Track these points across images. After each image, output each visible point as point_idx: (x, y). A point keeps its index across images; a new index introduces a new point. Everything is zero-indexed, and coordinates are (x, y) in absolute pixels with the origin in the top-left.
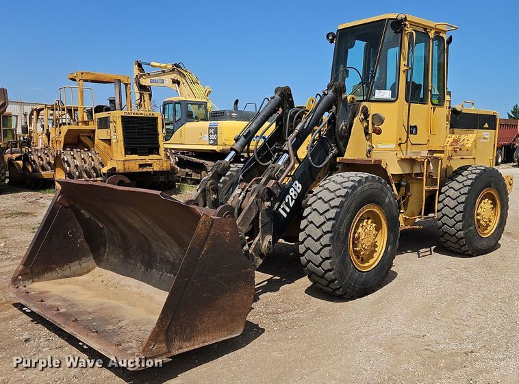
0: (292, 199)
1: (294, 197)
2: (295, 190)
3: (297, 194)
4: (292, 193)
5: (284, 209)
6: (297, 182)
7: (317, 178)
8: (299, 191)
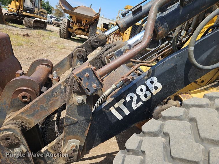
0: (139, 100)
1: (143, 98)
2: (148, 89)
3: (149, 95)
4: (141, 91)
5: (119, 110)
6: (155, 79)
7: (199, 80)
8: (154, 92)
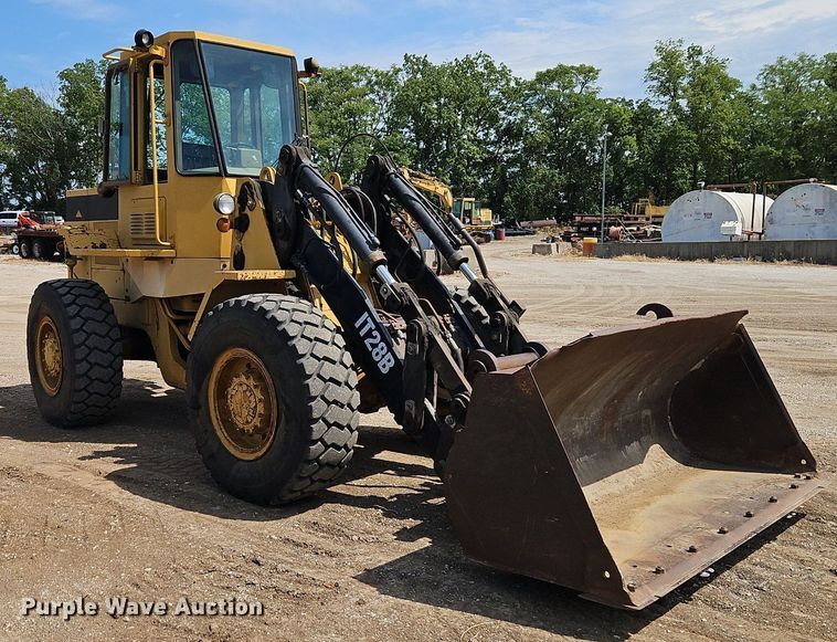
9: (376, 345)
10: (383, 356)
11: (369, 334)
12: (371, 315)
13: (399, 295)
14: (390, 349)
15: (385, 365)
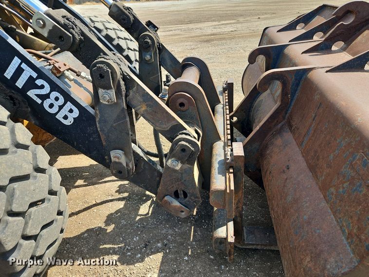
9: (47, 96)
10: (61, 107)
11: (31, 84)
12: (24, 59)
13: (65, 26)
14: (68, 98)
15: (68, 116)
